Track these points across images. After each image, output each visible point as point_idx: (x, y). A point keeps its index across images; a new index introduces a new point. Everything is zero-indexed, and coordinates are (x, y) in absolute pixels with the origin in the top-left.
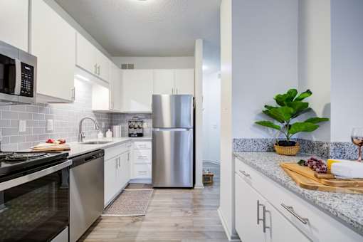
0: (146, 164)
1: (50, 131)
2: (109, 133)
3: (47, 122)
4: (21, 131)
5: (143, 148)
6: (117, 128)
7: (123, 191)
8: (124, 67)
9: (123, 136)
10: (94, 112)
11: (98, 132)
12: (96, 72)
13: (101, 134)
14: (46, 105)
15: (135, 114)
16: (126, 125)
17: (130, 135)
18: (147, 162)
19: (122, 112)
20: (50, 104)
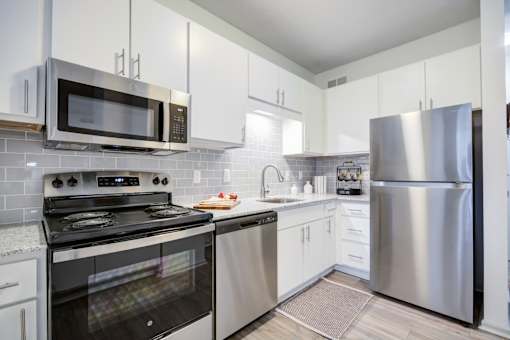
0: (361, 243)
1: (227, 183)
2: (308, 187)
3: (223, 172)
4: (195, 182)
5: (357, 216)
6: (320, 180)
7: (320, 280)
8: (331, 84)
9: (328, 191)
10: (286, 157)
11: (292, 186)
12: (278, 102)
13: (294, 188)
14: (223, 152)
15: (348, 157)
16: (334, 176)
17: (339, 191)
18: (363, 241)
19: (326, 155)
20: (227, 151)
